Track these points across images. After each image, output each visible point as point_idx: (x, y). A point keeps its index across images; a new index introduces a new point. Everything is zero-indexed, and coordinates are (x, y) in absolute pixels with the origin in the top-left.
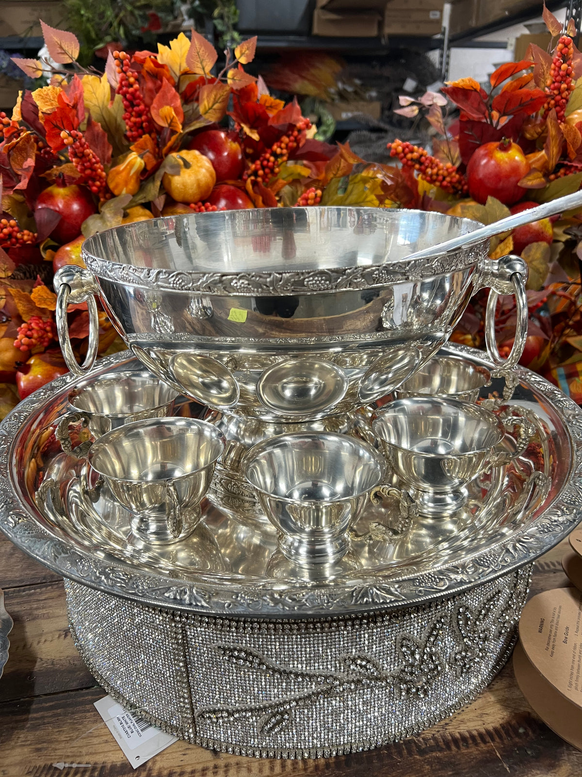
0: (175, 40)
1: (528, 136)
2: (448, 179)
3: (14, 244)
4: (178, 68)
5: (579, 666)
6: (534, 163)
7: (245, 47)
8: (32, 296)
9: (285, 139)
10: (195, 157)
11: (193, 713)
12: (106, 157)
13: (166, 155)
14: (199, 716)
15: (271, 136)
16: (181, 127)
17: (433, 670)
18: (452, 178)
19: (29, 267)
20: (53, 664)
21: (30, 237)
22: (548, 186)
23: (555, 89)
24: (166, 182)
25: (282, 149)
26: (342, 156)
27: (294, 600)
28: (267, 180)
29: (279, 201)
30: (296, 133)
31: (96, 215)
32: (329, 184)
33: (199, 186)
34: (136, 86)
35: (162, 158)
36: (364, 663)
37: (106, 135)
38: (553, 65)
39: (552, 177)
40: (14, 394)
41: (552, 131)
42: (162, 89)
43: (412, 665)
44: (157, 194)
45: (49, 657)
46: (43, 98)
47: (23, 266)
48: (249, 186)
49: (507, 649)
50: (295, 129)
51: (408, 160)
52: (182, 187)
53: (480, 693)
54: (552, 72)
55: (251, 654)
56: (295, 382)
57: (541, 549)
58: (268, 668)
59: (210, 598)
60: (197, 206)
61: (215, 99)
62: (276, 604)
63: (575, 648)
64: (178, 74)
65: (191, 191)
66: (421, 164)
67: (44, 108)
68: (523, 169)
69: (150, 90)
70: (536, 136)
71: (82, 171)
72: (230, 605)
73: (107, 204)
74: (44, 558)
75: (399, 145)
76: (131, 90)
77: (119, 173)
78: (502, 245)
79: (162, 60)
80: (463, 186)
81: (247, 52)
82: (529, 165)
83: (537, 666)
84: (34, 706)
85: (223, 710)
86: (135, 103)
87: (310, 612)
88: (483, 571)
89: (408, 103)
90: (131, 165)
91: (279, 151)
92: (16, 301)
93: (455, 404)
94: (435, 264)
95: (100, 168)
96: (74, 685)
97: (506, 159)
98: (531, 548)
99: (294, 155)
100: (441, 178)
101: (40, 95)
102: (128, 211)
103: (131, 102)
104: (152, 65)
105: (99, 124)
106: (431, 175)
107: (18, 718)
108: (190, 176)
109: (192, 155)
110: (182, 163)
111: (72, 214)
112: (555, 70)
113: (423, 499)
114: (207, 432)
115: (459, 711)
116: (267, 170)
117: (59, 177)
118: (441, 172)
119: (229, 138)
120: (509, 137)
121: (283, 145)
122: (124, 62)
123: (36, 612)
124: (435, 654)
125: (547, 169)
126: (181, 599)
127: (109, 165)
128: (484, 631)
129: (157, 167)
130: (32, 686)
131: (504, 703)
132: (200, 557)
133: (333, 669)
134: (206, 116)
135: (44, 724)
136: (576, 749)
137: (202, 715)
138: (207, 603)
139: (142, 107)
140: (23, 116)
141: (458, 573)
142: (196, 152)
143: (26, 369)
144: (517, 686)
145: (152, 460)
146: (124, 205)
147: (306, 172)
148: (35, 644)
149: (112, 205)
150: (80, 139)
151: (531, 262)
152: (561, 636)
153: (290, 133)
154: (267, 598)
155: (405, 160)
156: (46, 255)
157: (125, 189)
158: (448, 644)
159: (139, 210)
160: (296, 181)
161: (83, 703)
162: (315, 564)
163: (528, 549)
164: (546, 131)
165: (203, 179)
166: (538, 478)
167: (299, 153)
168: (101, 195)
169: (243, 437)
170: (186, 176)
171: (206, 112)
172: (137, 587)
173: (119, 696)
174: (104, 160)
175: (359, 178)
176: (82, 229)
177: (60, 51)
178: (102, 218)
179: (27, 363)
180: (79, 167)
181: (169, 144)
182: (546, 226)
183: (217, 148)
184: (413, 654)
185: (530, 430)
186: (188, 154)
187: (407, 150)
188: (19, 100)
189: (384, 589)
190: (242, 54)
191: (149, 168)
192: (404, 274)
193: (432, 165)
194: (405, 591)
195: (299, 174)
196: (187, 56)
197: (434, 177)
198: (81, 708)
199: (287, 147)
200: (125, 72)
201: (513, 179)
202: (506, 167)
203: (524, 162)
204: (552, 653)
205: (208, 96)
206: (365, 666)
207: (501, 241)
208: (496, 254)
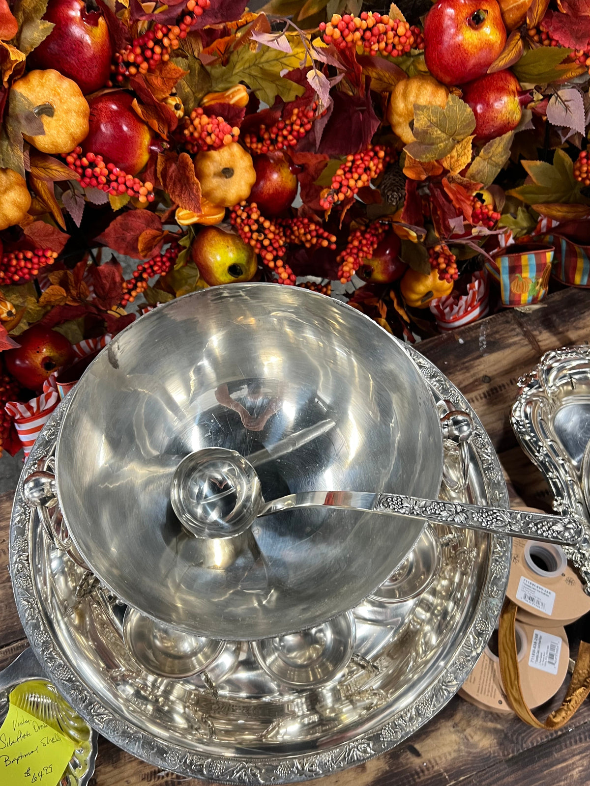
10: (55, 92)
13: (9, 84)
22: (525, 53)
25: (171, 40)
29: (177, 106)
51: (348, 43)
66: (365, 40)
68: (495, 46)
72: (274, 779)
78: (459, 147)
91: (166, 41)
97: (476, 39)
108: (58, 132)
109: (48, 89)
121: (172, 36)
151: (490, 158)
165: (78, 130)
172: (213, 774)
193: (380, 37)
207: (458, 142)
208: (452, 157)
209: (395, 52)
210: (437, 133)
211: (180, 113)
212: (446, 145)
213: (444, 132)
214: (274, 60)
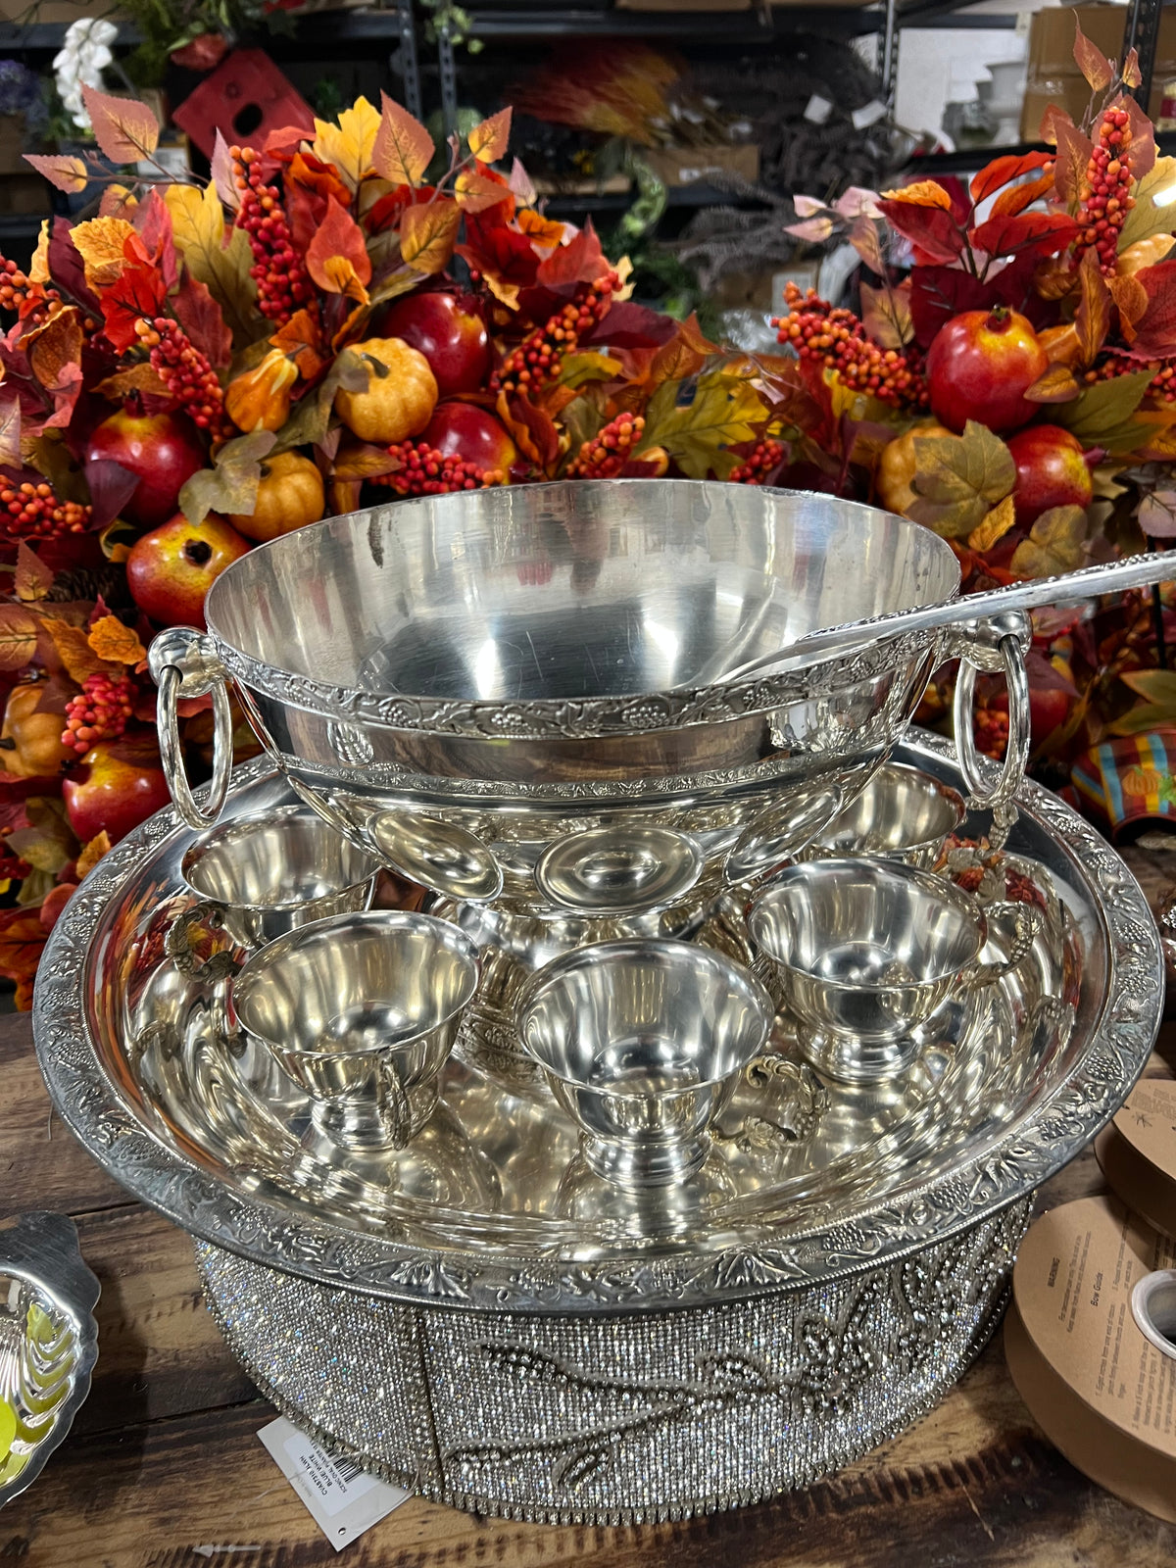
0: (348, 111)
1: (1045, 293)
2: (890, 382)
3: (47, 532)
4: (356, 164)
5: (1117, 1348)
6: (1054, 348)
7: (489, 130)
8: (91, 639)
9: (572, 312)
10: (397, 354)
11: (438, 1454)
12: (221, 352)
13: (340, 347)
14: (449, 1457)
15: (541, 306)
16: (366, 294)
17: (860, 1369)
18: (897, 380)
19: (80, 576)
20: (176, 1358)
21: (78, 516)
22: (1082, 394)
23: (1095, 207)
24: (342, 404)
25: (565, 330)
26: (682, 340)
27: (615, 1283)
28: (537, 387)
29: (562, 432)
30: (592, 299)
31: (206, 472)
32: (659, 390)
33: (405, 412)
34: (277, 213)
35: (332, 353)
36: (738, 1366)
37: (220, 307)
38: (1092, 162)
39: (1091, 375)
40: (60, 819)
41: (1091, 290)
42: (328, 217)
43: (823, 1364)
44: (324, 429)
45: (169, 1346)
46: (92, 240)
47: (69, 575)
48: (504, 407)
49: (994, 1312)
50: (591, 291)
51: (811, 350)
52: (372, 414)
53: (944, 1396)
54: (1091, 174)
55: (540, 1357)
56: (607, 863)
57: (1044, 1172)
58: (570, 1380)
59: (469, 1282)
60: (402, 450)
61: (431, 231)
62: (585, 1292)
63: (1111, 1314)
64: (356, 176)
65: (390, 423)
66: (837, 355)
67: (95, 262)
68: (1034, 365)
69: (303, 215)
70: (1059, 294)
71: (177, 390)
72: (505, 1295)
73: (227, 450)
74: (171, 1208)
75: (793, 322)
76: (266, 221)
77: (248, 390)
78: (994, 513)
79: (324, 150)
80: (919, 394)
81: (493, 139)
82: (1044, 356)
83: (1043, 1350)
84: (149, 1440)
85: (491, 1449)
86: (275, 246)
87: (644, 1306)
88: (943, 1217)
89: (812, 212)
90: (272, 375)
91: (559, 333)
92: (58, 642)
93: (901, 870)
94: (856, 665)
95: (212, 382)
96: (218, 1398)
97: (1002, 348)
98: (1026, 1171)
99: (587, 339)
100: (875, 380)
101: (86, 235)
102: (268, 462)
103: (266, 244)
104: (306, 168)
105: (205, 285)
106: (857, 377)
107: (123, 1462)
108: (387, 393)
109: (389, 350)
110: (370, 365)
111: (159, 469)
112: (1095, 171)
113: (840, 1056)
114: (449, 940)
115: (908, 1429)
116: (537, 371)
117: (132, 396)
118: (876, 369)
119: (461, 308)
120: (1005, 305)
121: (568, 323)
122: (252, 168)
123: (137, 1259)
124: (863, 1342)
125: (1082, 363)
126: (420, 1286)
127: (227, 368)
128: (950, 1294)
129: (324, 374)
130: (142, 1403)
131: (987, 1412)
132: (439, 1166)
133: (684, 1377)
134: (416, 265)
135: (170, 1472)
136: (1109, 1494)
137: (454, 1456)
138: (466, 1292)
139: (288, 253)
140: (52, 273)
141: (898, 1223)
142: (398, 343)
143: (83, 775)
144: (1010, 1379)
145: (347, 996)
146: (261, 455)
147: (613, 367)
148: (141, 1321)
149: (237, 453)
150: (173, 332)
151: (1049, 544)
152: (1088, 1292)
153: (581, 297)
154: (569, 1279)
155: (805, 349)
156: (111, 553)
157: (261, 420)
158: (886, 1322)
159: (290, 461)
160: (593, 384)
161: (238, 1432)
162: (648, 1187)
163: (1020, 1172)
164: (1078, 286)
165: (414, 398)
166: (1050, 1006)
167: (598, 334)
168: (213, 429)
169: (509, 937)
170: (381, 394)
171: (415, 257)
172: (342, 1262)
173: (301, 1419)
174: (217, 355)
175: (717, 378)
176: (181, 503)
177: (120, 138)
178: (218, 479)
179: (84, 762)
180: (171, 384)
181: (345, 327)
182: (1078, 474)
183: (439, 329)
184: (823, 1345)
185: (1034, 925)
186: (382, 346)
187: (809, 330)
188: (43, 239)
189: (770, 1259)
190: (483, 144)
191: (305, 376)
192: (799, 690)
193: (859, 357)
194: (807, 1260)
195: (600, 370)
196: (375, 148)
197: (863, 379)
198: (233, 1441)
199: (575, 327)
200: (253, 187)
201: (1015, 384)
202: (1000, 362)
203: (1037, 353)
204: (1071, 1324)
205: (417, 227)
206: (740, 1371)
207: (993, 506)
208: (983, 531)
209: (884, 390)
210: (954, 480)
211: (564, 441)
212: (972, 507)
213: (965, 479)
214: (709, 427)
